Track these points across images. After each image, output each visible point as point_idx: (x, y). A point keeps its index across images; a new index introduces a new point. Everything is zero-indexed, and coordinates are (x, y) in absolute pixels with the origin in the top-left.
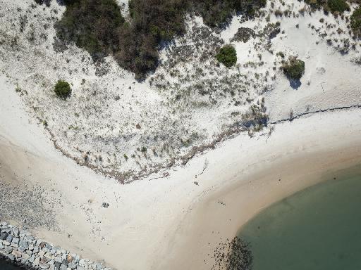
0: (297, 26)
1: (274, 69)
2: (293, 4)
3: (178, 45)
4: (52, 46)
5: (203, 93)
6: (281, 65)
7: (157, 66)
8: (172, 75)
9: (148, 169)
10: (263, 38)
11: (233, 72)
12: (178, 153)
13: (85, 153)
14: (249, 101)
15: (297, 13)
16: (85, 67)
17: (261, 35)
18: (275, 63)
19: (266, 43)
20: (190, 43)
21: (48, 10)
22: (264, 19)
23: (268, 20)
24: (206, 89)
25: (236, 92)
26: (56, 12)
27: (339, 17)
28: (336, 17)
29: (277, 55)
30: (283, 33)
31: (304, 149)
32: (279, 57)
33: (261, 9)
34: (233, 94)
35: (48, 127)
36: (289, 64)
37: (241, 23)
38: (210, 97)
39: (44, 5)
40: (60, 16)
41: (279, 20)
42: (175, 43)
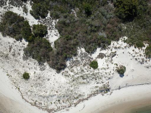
0: (123, 53)
1: (113, 70)
2: (122, 44)
3: (74, 60)
4: (22, 58)
5: (84, 79)
6: (116, 69)
7: (65, 67)
8: (71, 71)
9: (61, 108)
10: (109, 58)
11: (96, 71)
12: (73, 102)
13: (35, 101)
14: (103, 83)
15: (123, 47)
16: (36, 67)
17: (108, 56)
18: (114, 68)
19: (110, 60)
20: (79, 59)
21: (21, 43)
22: (110, 50)
23: (111, 50)
24: (85, 78)
25: (98, 79)
26: (24, 44)
27: (140, 49)
28: (139, 49)
29: (115, 64)
30: (118, 55)
31: (124, 100)
32: (116, 65)
33: (109, 46)
34: (96, 79)
35: (20, 90)
36: (120, 68)
37: (100, 51)
38: (87, 80)
39: (19, 41)
40: (26, 46)
41: (116, 50)
42: (73, 59)
